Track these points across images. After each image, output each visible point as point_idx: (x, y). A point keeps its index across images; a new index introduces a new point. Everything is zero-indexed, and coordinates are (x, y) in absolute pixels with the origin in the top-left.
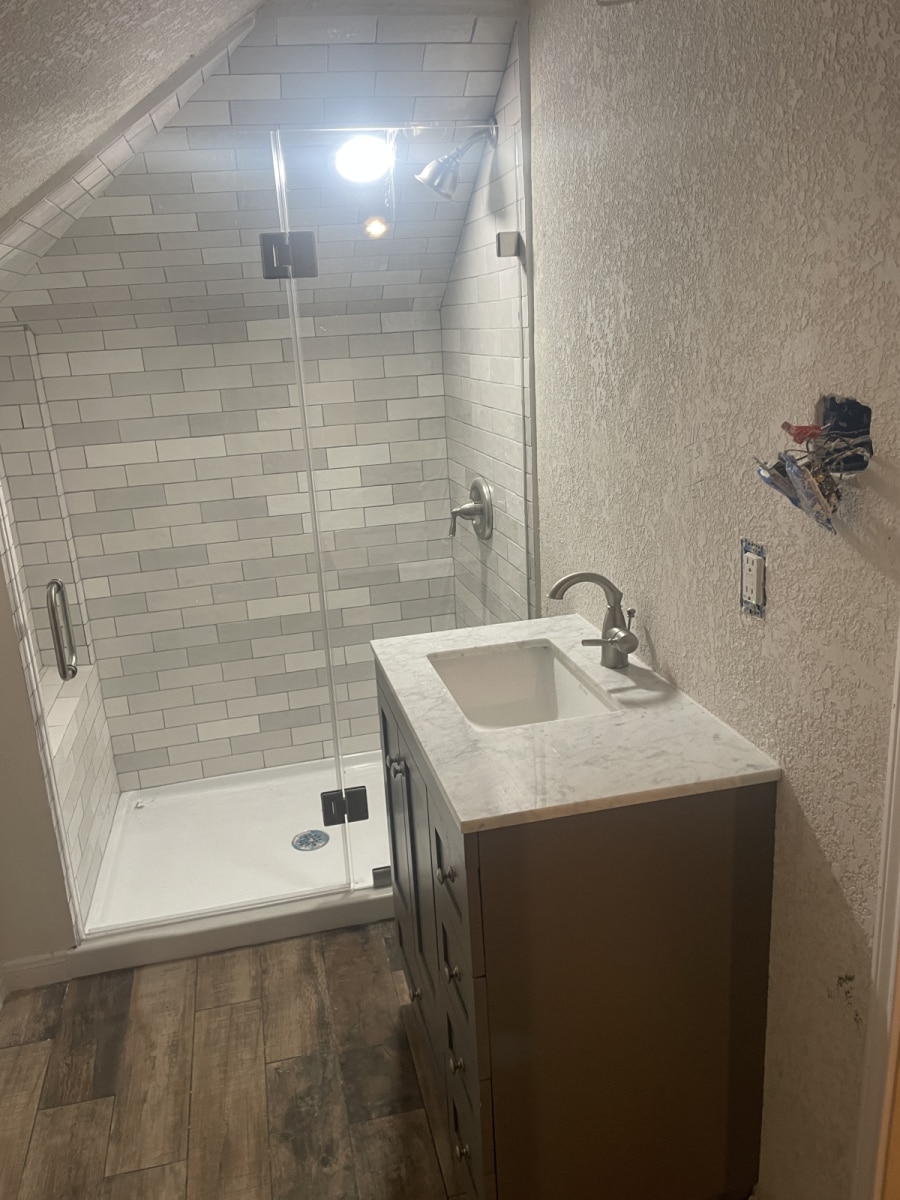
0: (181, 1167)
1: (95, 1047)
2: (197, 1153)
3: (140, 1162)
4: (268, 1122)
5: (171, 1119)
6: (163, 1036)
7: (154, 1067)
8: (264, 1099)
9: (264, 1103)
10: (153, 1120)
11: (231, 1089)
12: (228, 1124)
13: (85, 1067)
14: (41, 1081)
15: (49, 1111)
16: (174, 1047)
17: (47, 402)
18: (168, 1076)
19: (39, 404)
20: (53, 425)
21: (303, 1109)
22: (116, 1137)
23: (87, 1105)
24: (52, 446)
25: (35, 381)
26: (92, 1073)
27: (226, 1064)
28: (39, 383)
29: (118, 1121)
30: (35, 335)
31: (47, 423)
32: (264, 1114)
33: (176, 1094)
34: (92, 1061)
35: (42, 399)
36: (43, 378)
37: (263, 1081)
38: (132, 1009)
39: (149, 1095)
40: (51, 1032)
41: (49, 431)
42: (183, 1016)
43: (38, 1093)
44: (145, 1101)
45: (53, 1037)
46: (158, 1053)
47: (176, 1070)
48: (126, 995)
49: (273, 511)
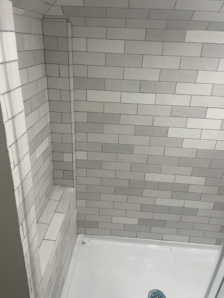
17: (73, 64)
19: (69, 65)
20: (74, 77)
24: (72, 88)
25: (69, 52)
28: (70, 54)
30: (72, 26)
31: (71, 75)
35: (71, 63)
36: (72, 51)
41: (72, 80)
49: (170, 135)
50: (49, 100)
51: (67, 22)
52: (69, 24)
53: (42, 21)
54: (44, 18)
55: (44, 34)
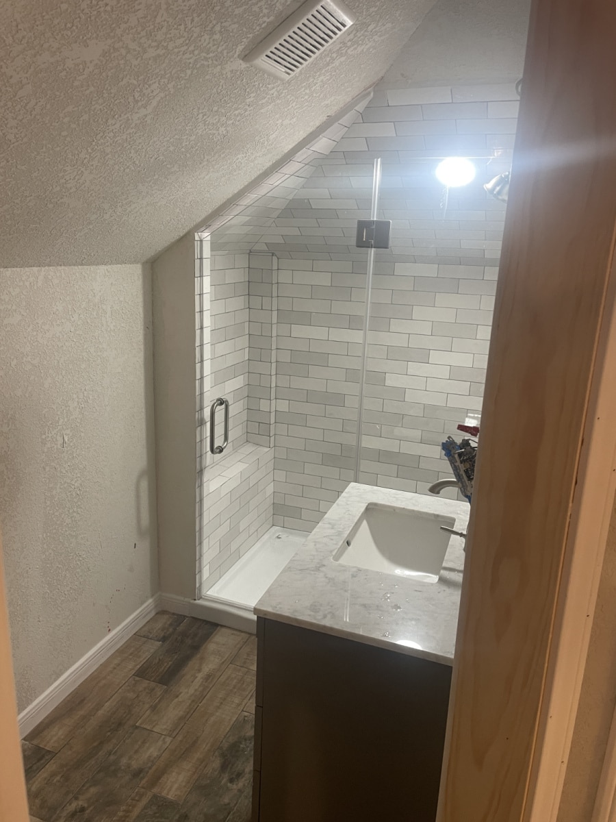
0: (168, 740)
1: (176, 657)
2: (180, 738)
3: (154, 726)
4: (222, 741)
5: (181, 713)
6: (207, 668)
7: (192, 682)
8: (228, 729)
9: (227, 731)
10: (174, 709)
11: (217, 714)
12: (203, 731)
13: (166, 664)
14: (145, 661)
15: (137, 678)
16: (208, 677)
17: (277, 296)
18: (196, 690)
19: (272, 297)
20: (278, 310)
21: (242, 746)
22: (154, 708)
23: (153, 684)
24: (275, 321)
25: (273, 284)
26: (166, 669)
27: (225, 699)
28: (275, 287)
29: (159, 701)
30: (278, 258)
31: (275, 308)
32: (223, 737)
33: (193, 701)
34: (170, 663)
35: (275, 294)
36: (277, 283)
37: (234, 719)
38: (204, 646)
39: (181, 696)
40: (164, 639)
41: (275, 313)
42: (223, 662)
43: (138, 667)
44: (177, 696)
45: (163, 642)
46: (200, 676)
47: (201, 689)
48: (206, 638)
49: (388, 383)
50: (249, 335)
51: (273, 255)
52: (274, 258)
53: (249, 255)
54: (251, 252)
55: (250, 267)
